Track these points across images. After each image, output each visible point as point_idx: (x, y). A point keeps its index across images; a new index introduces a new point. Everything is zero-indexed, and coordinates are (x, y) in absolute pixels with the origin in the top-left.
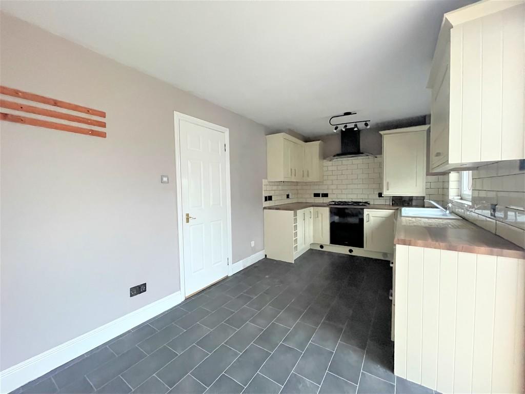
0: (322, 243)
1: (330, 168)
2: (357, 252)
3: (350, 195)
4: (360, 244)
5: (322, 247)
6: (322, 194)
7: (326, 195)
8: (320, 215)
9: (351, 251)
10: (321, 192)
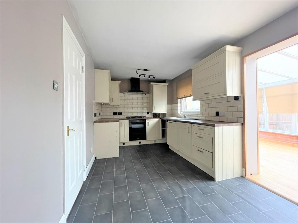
0: (124, 142)
1: (123, 98)
2: (143, 142)
3: (134, 113)
4: (144, 138)
5: (124, 144)
6: (119, 113)
7: (121, 114)
8: (123, 125)
9: (140, 142)
10: (118, 112)
